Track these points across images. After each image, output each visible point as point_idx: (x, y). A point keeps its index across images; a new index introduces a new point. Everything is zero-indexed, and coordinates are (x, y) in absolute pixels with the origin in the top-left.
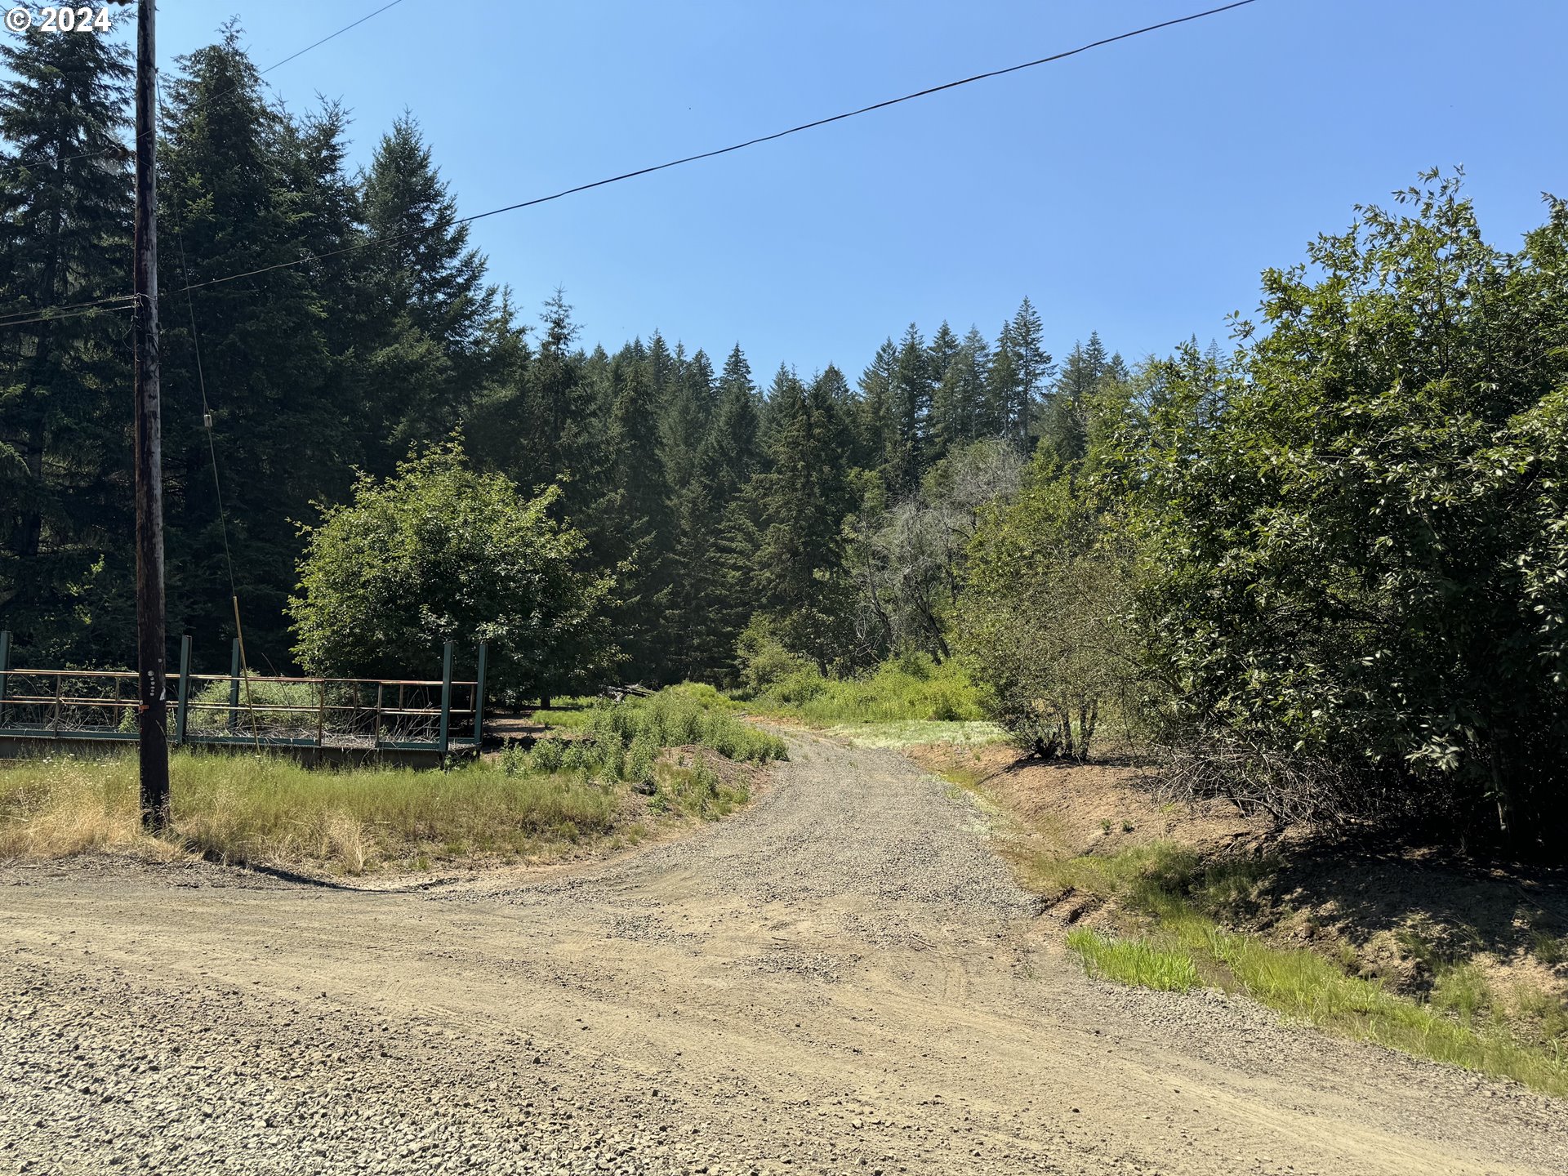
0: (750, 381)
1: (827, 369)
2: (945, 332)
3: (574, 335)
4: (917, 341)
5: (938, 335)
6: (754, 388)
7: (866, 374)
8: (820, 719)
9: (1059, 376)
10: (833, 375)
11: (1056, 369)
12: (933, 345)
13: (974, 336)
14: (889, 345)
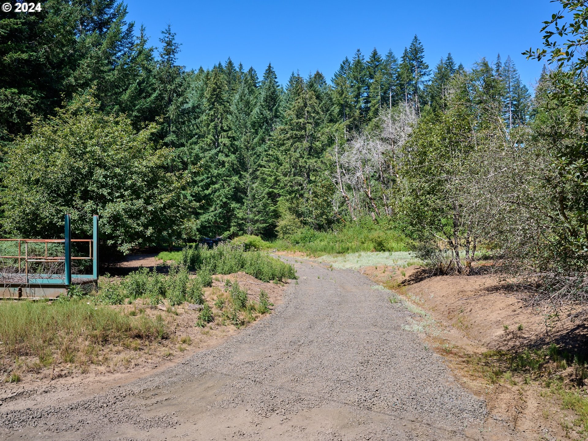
0: (277, 82)
1: (315, 73)
2: (375, 54)
3: (178, 49)
4: (361, 59)
5: (371, 55)
6: (279, 86)
7: (335, 76)
8: (314, 252)
9: (432, 76)
10: (319, 76)
11: (431, 72)
12: (369, 60)
13: (390, 55)
14: (347, 60)
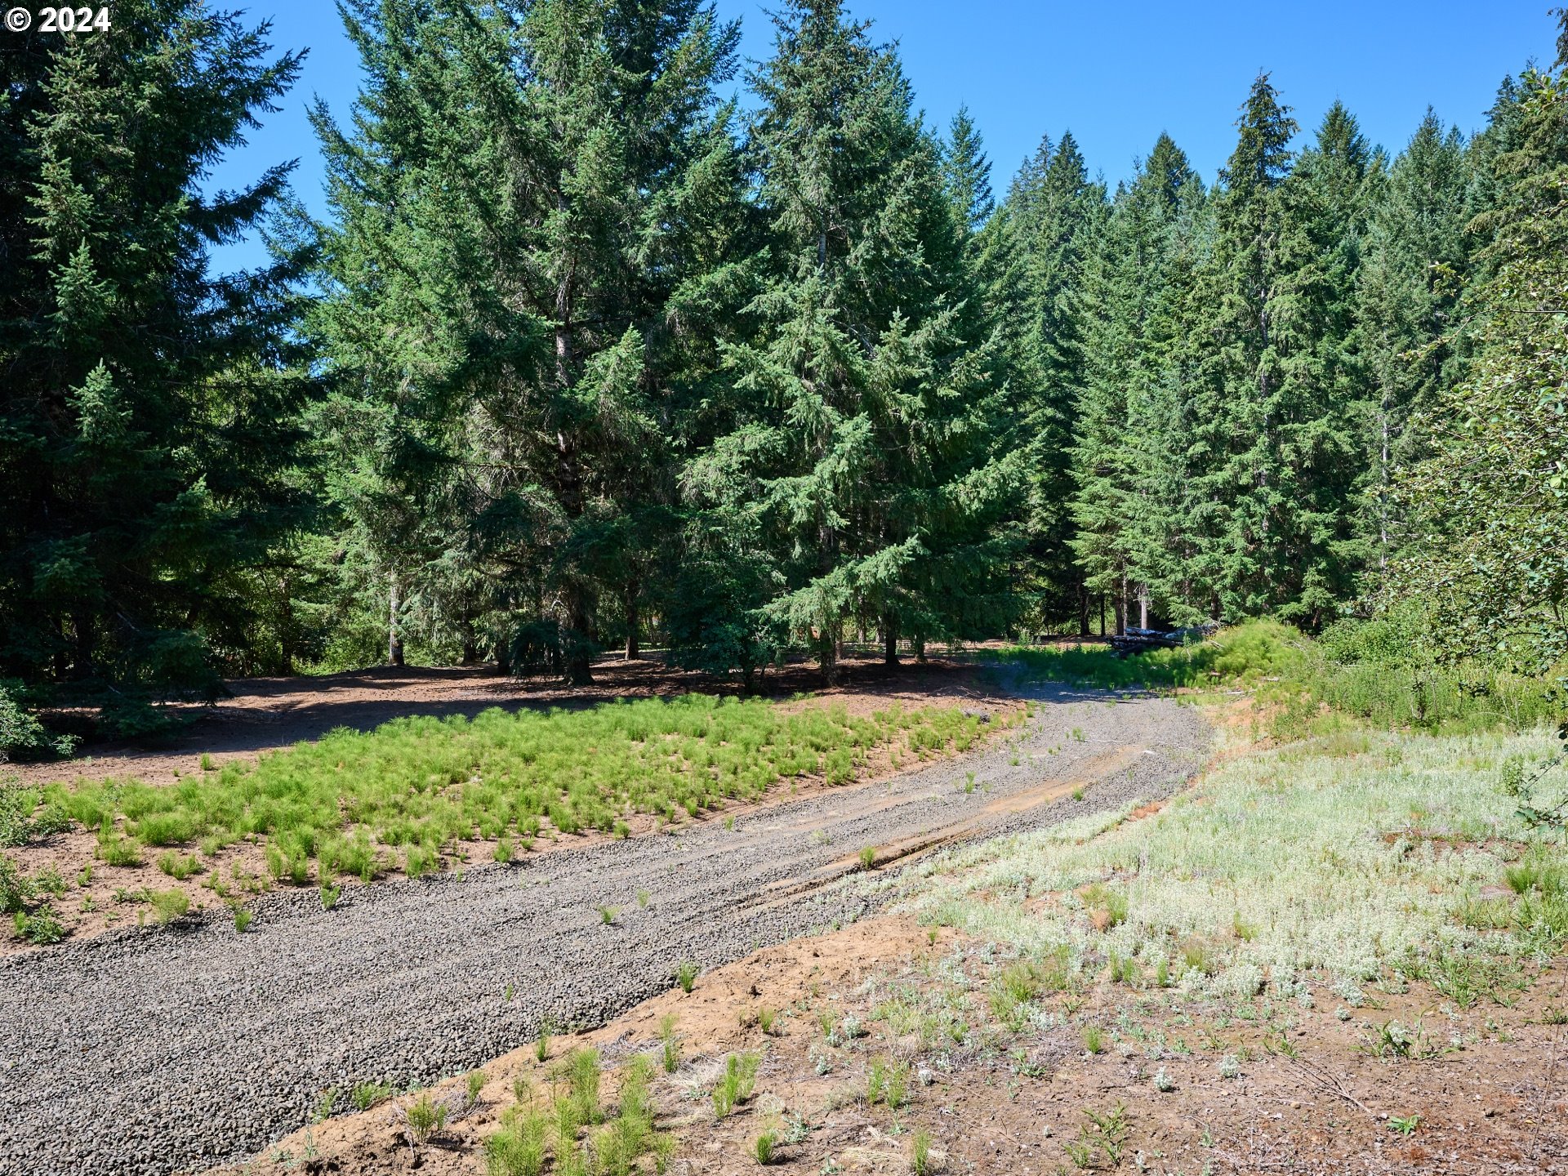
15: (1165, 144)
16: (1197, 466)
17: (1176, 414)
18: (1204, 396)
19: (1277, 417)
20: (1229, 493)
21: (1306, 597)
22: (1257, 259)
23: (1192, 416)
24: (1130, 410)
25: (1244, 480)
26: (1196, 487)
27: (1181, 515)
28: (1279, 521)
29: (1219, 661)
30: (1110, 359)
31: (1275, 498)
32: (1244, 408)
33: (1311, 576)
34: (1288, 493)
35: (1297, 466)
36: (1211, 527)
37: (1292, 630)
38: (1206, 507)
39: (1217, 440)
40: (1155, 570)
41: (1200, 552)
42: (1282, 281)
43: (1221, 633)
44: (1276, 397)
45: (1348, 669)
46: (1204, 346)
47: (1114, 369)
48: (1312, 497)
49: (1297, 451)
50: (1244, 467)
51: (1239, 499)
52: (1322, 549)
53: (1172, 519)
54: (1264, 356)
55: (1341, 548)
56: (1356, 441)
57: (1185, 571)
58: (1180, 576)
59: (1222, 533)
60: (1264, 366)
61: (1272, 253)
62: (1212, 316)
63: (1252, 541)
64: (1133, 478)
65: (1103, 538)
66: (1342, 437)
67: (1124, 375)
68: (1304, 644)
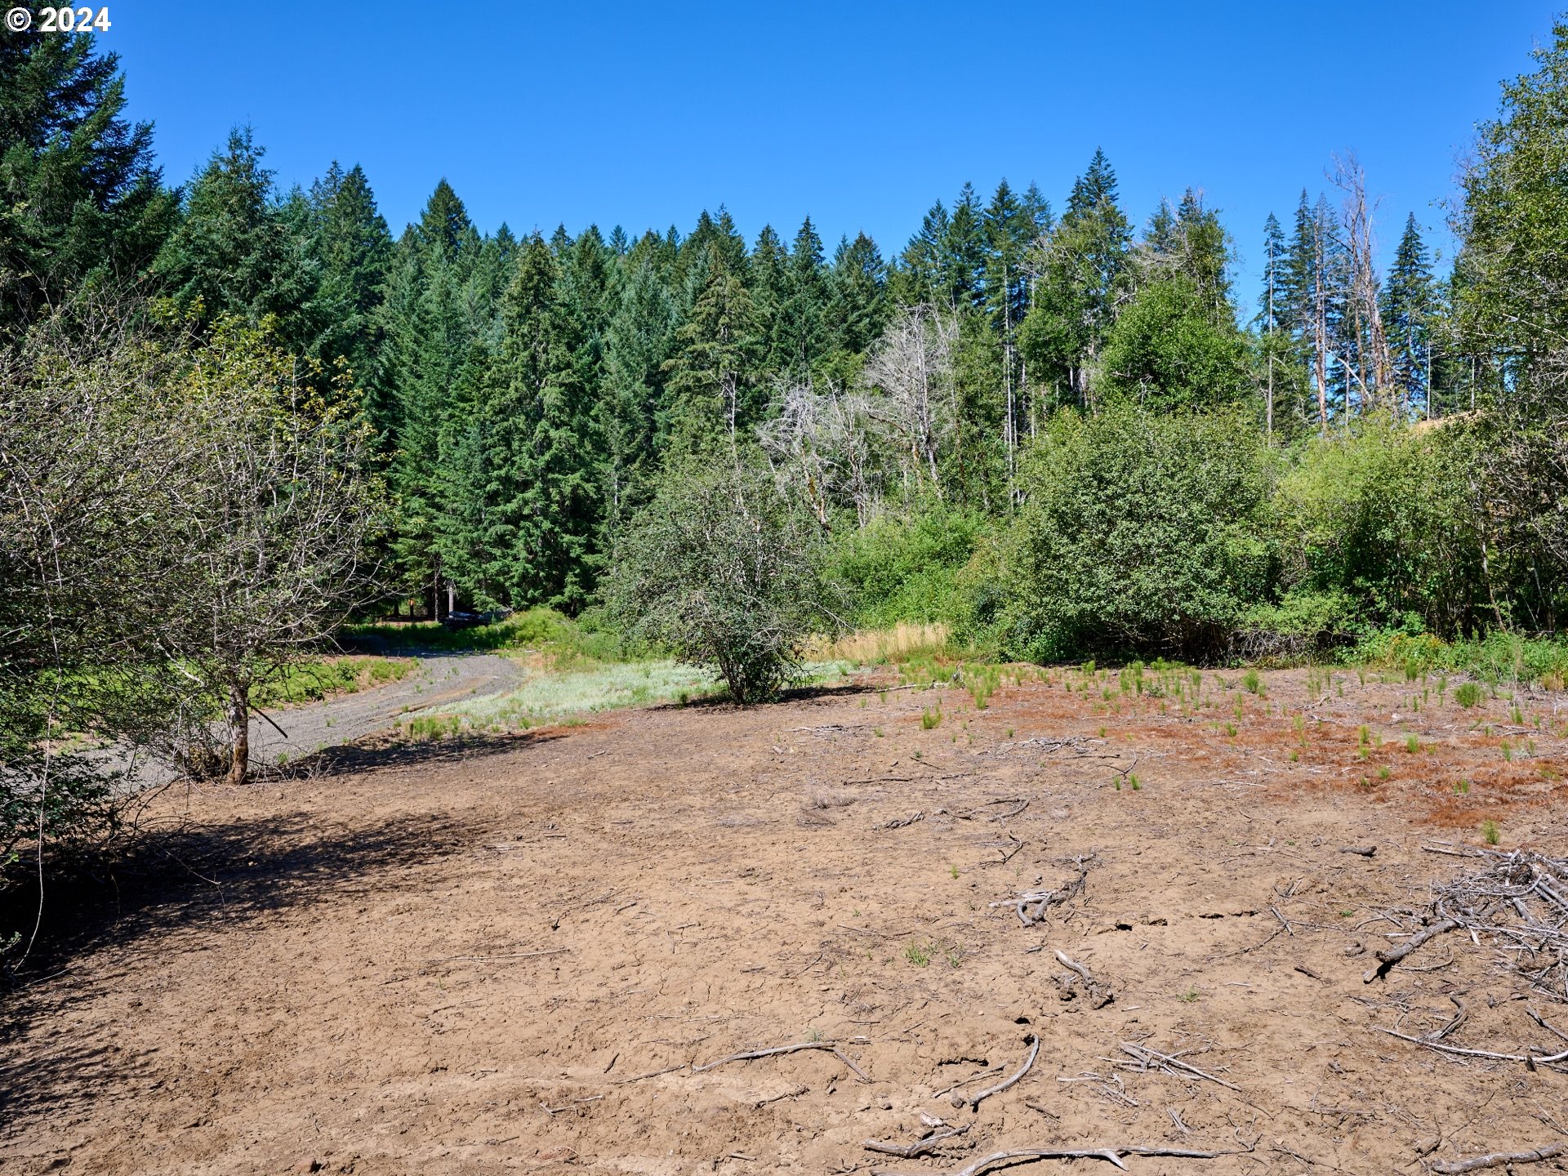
2: (1003, 192)
4: (972, 203)
5: (996, 195)
7: (912, 243)
12: (991, 208)
13: (1033, 195)
14: (939, 208)
15: (444, 190)
16: (492, 498)
17: (477, 460)
18: (498, 449)
19: (549, 468)
20: (515, 519)
21: (567, 591)
22: (533, 358)
23: (488, 462)
24: (441, 451)
25: (526, 511)
26: (492, 513)
27: (481, 532)
28: (549, 540)
29: (519, 633)
30: (424, 409)
31: (546, 525)
32: (526, 462)
33: (570, 578)
34: (554, 522)
35: (561, 504)
36: (502, 541)
37: (559, 614)
38: (500, 528)
39: (506, 481)
40: (462, 570)
41: (495, 559)
42: (551, 376)
43: (515, 616)
44: (547, 457)
45: (592, 636)
46: (497, 414)
47: (427, 418)
48: (570, 525)
49: (561, 493)
50: (526, 502)
51: (522, 524)
52: (577, 560)
53: (475, 535)
54: (539, 428)
55: (589, 559)
56: (599, 489)
57: (484, 572)
58: (481, 576)
59: (509, 546)
60: (538, 435)
61: (544, 356)
62: (503, 394)
63: (530, 552)
64: (443, 501)
65: (419, 544)
66: (589, 487)
67: (435, 421)
68: (567, 623)
